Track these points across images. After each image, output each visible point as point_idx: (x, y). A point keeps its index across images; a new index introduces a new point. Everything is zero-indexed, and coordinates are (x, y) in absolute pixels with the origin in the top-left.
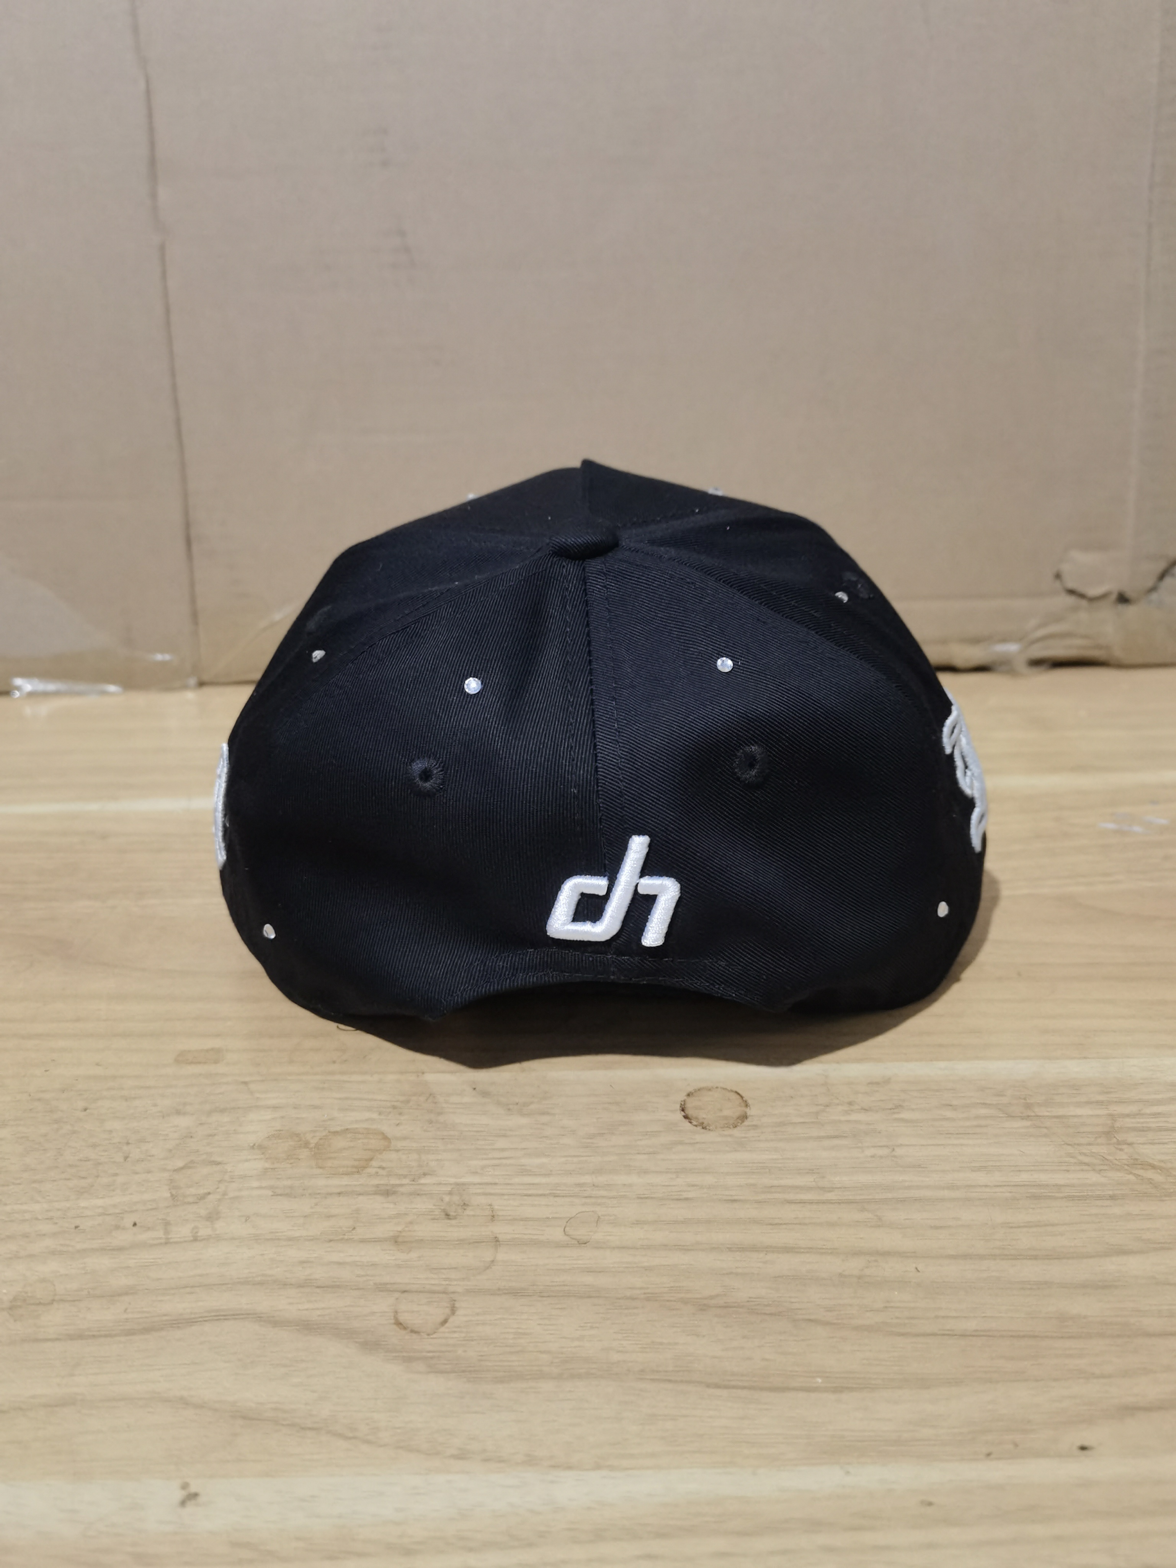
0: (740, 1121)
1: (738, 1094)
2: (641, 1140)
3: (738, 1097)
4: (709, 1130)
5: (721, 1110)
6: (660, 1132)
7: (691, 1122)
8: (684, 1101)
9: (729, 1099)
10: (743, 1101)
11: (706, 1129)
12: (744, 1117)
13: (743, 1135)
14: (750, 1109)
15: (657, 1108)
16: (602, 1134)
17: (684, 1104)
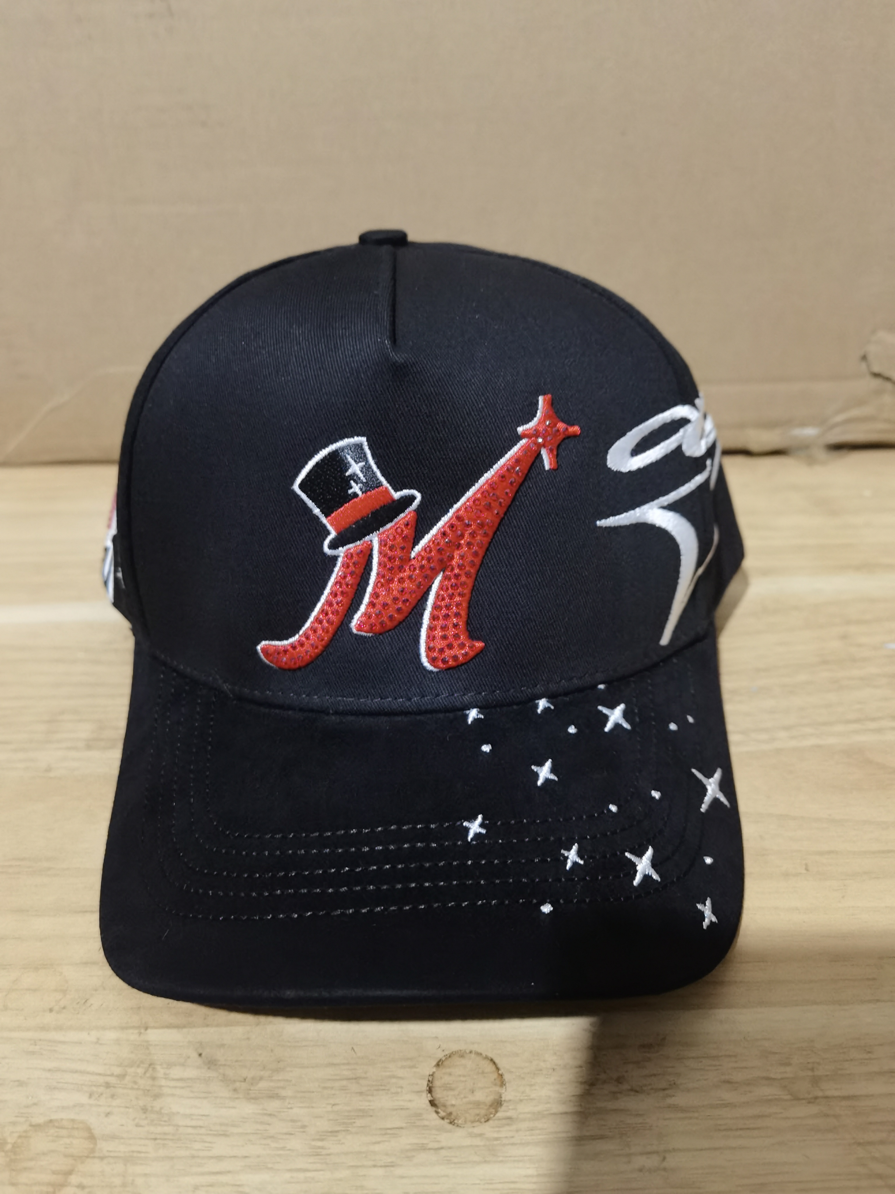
0: (493, 1111)
1: (494, 1063)
2: (379, 1143)
3: (493, 1068)
4: (458, 1126)
5: (473, 1091)
6: (402, 1128)
7: (437, 1113)
8: (432, 1075)
9: (483, 1073)
10: (499, 1074)
11: (454, 1125)
12: (498, 1103)
13: (496, 1135)
14: (506, 1088)
15: (402, 1087)
16: (334, 1133)
17: (432, 1082)
